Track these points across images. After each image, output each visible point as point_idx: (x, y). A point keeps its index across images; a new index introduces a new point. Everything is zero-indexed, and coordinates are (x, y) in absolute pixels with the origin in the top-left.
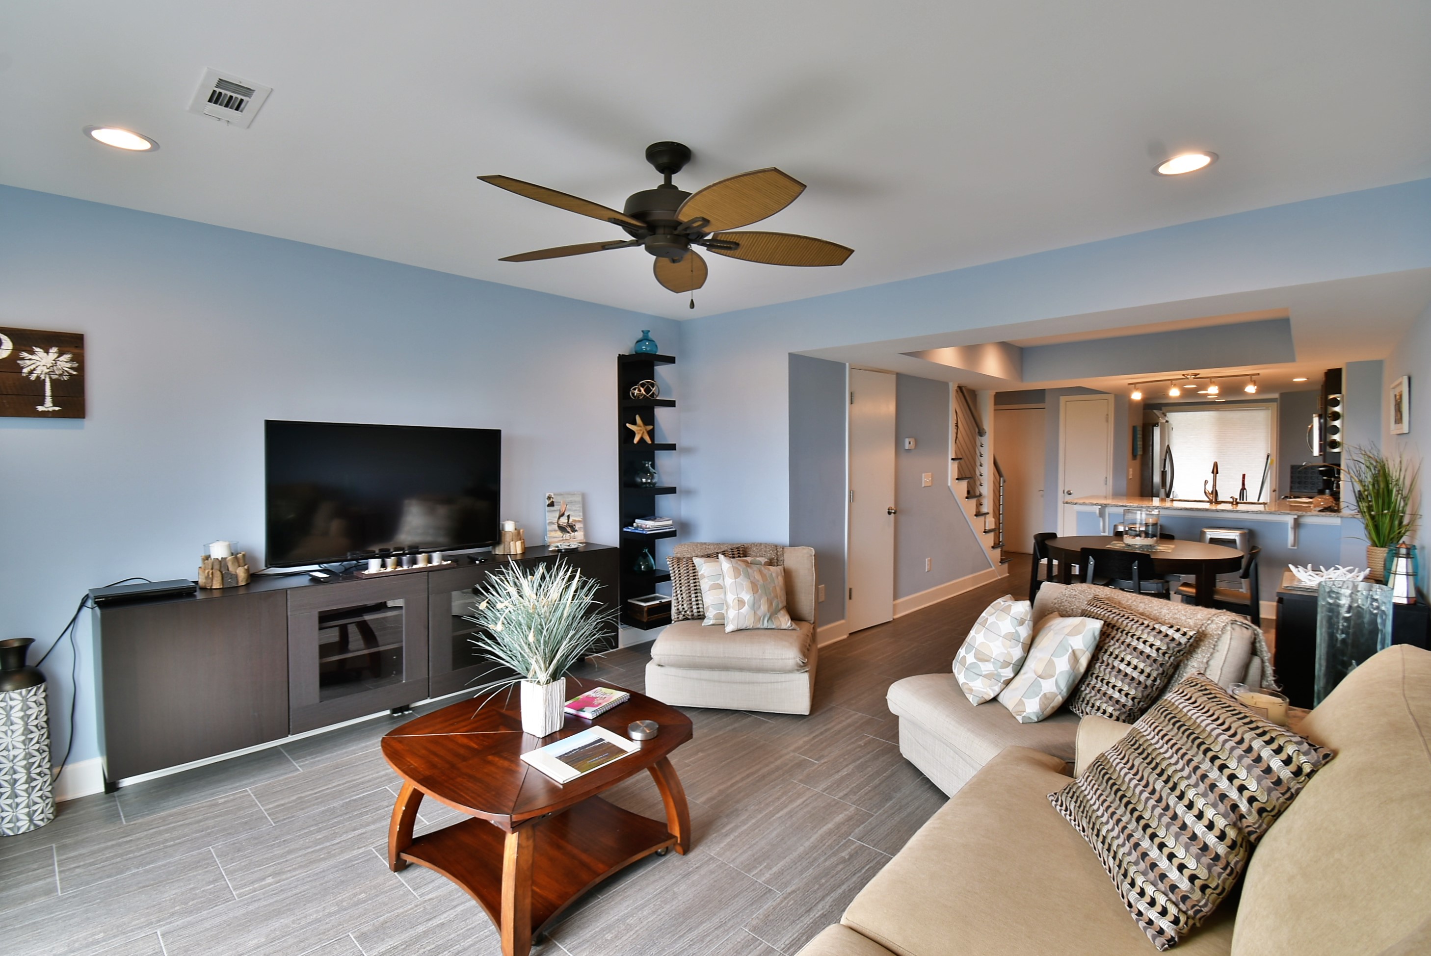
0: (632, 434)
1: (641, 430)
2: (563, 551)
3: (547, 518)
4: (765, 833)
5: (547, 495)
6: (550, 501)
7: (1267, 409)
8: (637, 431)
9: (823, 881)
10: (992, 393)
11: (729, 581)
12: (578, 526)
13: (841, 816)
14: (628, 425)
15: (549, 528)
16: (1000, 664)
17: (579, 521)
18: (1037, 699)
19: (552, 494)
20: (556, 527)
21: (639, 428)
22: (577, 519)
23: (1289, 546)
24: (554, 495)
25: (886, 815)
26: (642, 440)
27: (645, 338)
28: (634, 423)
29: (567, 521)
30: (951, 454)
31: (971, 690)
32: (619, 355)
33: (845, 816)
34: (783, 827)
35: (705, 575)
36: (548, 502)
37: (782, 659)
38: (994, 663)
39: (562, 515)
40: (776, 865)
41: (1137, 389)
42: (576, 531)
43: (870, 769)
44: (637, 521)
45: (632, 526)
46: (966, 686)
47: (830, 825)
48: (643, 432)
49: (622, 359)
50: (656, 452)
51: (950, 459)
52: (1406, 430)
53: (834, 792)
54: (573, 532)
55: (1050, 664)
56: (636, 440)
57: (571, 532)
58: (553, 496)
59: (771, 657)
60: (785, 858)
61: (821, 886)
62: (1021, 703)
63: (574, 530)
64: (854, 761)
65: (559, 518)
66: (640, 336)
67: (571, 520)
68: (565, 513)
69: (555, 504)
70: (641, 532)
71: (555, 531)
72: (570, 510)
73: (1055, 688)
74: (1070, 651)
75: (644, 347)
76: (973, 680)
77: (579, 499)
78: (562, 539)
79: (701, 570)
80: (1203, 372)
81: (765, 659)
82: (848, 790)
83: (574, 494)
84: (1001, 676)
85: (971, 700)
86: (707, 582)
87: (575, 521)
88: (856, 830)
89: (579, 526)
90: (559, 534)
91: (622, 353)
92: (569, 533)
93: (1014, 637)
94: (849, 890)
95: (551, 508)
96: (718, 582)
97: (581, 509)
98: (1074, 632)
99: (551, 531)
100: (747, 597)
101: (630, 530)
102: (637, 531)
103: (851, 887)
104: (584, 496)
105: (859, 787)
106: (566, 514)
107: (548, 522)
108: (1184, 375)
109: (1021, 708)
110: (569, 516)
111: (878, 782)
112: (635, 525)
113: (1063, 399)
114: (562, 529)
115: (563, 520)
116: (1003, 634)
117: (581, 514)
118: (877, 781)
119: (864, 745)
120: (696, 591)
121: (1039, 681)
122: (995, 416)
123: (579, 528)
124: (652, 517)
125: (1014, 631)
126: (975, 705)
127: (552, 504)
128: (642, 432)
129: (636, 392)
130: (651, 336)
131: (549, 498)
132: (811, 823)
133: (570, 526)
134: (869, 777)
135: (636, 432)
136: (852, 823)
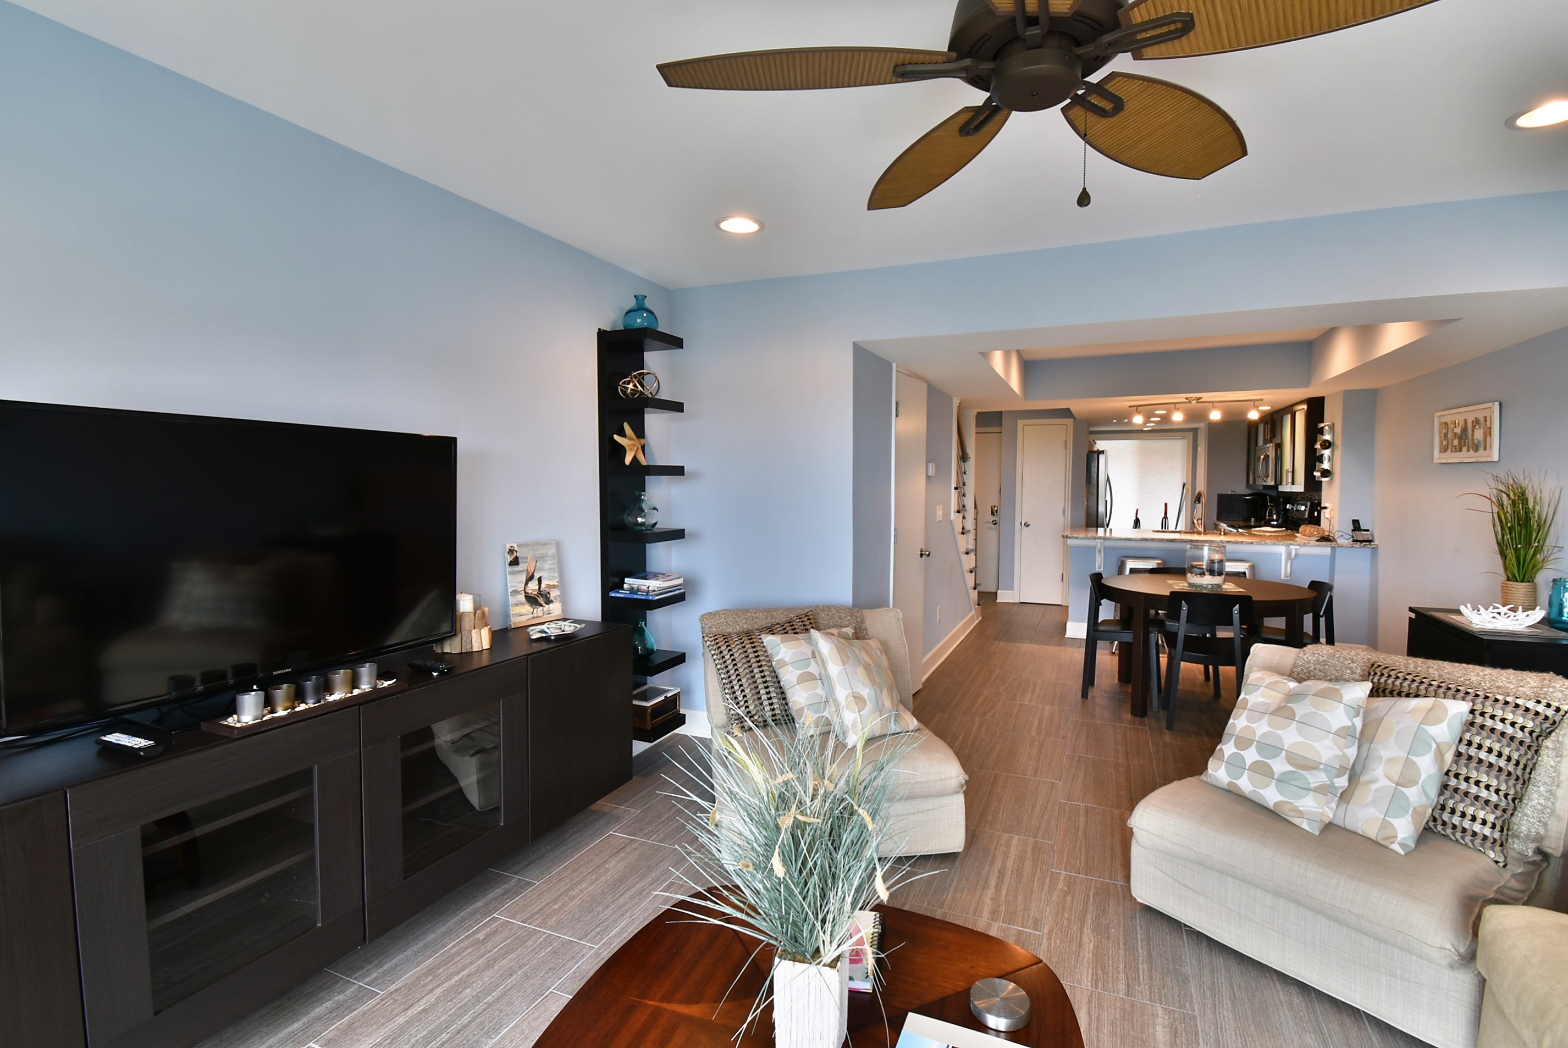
0: (621, 450)
1: (634, 445)
2: (553, 638)
3: (509, 585)
5: (508, 547)
6: (513, 557)
7: (1184, 438)
8: (629, 446)
10: (974, 412)
11: (834, 669)
12: (554, 594)
14: (615, 436)
15: (512, 600)
16: (1335, 771)
17: (554, 586)
18: (1409, 817)
19: (515, 545)
20: (522, 597)
21: (632, 442)
22: (551, 583)
23: (1283, 577)
24: (518, 545)
25: (1208, 1012)
26: (635, 459)
27: (640, 307)
28: (622, 434)
29: (537, 587)
30: (954, 485)
31: (1301, 814)
32: (599, 329)
33: (1164, 1028)
35: (787, 660)
36: (509, 558)
37: (941, 780)
38: (1325, 770)
39: (530, 578)
41: (1139, 413)
42: (552, 602)
44: (627, 580)
45: (623, 589)
46: (1288, 806)
48: (638, 448)
49: (602, 334)
50: (648, 479)
51: (953, 488)
52: (1496, 458)
53: (1110, 986)
54: (546, 604)
55: (1408, 764)
56: (628, 460)
57: (544, 604)
58: (516, 549)
59: (926, 780)
62: (1385, 825)
63: (548, 602)
64: (1082, 923)
65: (526, 584)
66: (632, 303)
67: (543, 586)
68: (535, 574)
69: (520, 560)
70: (643, 597)
71: (522, 604)
72: (541, 569)
73: (1425, 799)
74: (1434, 746)
75: (639, 321)
76: (1300, 797)
77: (552, 551)
78: (532, 616)
79: (778, 653)
80: (1206, 396)
81: (917, 782)
82: (1122, 976)
83: (546, 544)
84: (1337, 788)
85: (1305, 826)
86: (791, 672)
87: (549, 586)
89: (555, 595)
90: (527, 608)
91: (603, 328)
92: (541, 605)
93: (1345, 733)
95: (515, 568)
96: (809, 670)
97: (556, 566)
98: (1430, 717)
99: (517, 605)
100: (866, 692)
101: (622, 596)
102: (636, 597)
104: (558, 546)
105: (1131, 968)
106: (537, 576)
107: (510, 590)
108: (1187, 399)
109: (1389, 833)
110: (540, 580)
112: (625, 586)
113: (1021, 423)
114: (532, 600)
115: (533, 586)
116: (1334, 729)
117: (556, 574)
120: (766, 685)
121: (1402, 792)
122: (977, 439)
123: (555, 597)
124: (642, 575)
125: (1350, 724)
126: (1317, 833)
127: (515, 562)
128: (636, 448)
129: (631, 386)
130: (648, 304)
131: (511, 551)
133: (542, 595)
135: (627, 448)
136: (1184, 1039)
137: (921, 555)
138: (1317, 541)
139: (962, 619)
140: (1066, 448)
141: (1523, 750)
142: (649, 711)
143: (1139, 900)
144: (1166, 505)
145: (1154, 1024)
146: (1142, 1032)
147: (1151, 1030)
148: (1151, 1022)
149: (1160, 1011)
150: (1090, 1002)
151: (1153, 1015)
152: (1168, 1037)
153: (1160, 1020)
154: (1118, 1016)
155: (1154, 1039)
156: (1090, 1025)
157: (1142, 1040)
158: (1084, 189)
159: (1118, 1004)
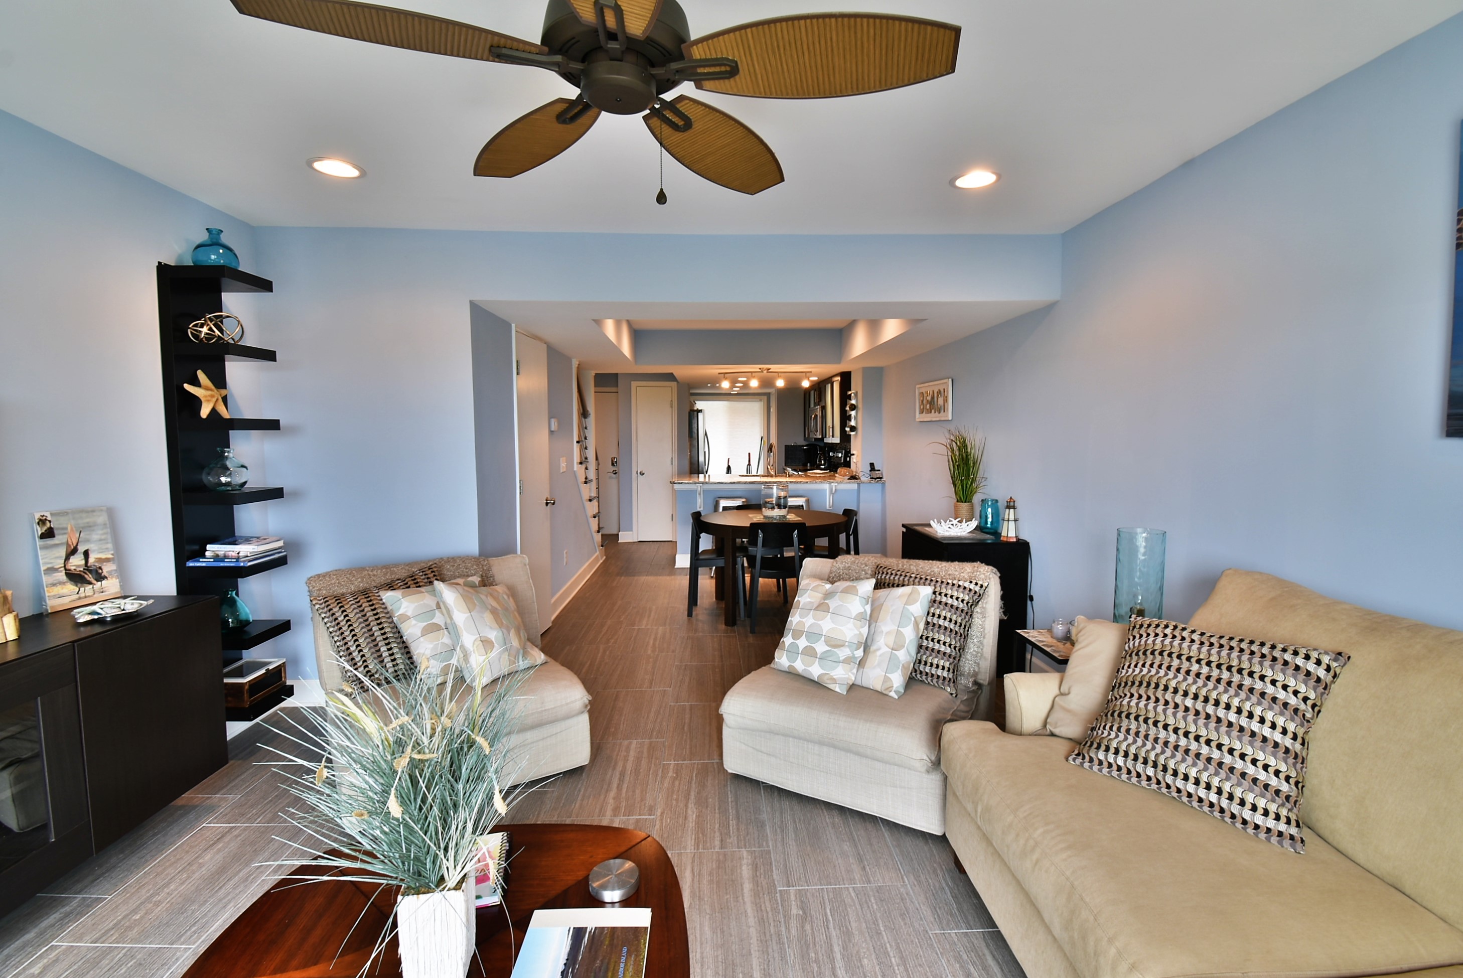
0: (196, 402)
1: (212, 396)
2: (109, 619)
3: (41, 562)
4: (698, 936)
5: (37, 516)
6: (45, 528)
7: (761, 400)
8: (205, 396)
9: (813, 955)
10: (593, 373)
11: (460, 616)
12: (106, 569)
13: (744, 868)
14: (186, 386)
15: (46, 579)
16: (855, 646)
17: (107, 560)
18: (899, 671)
19: (48, 514)
20: (62, 576)
21: (209, 393)
22: (103, 556)
23: (828, 508)
24: (52, 514)
25: (779, 844)
26: (214, 411)
27: (214, 241)
28: (196, 383)
29: (83, 562)
30: (576, 439)
31: (834, 681)
32: (160, 263)
33: (748, 866)
34: (708, 917)
35: (409, 614)
36: (40, 530)
37: (567, 704)
38: (849, 646)
39: (73, 552)
40: (752, 968)
41: (726, 379)
42: (105, 578)
43: (710, 800)
44: (209, 547)
45: (204, 556)
46: (827, 677)
47: (747, 887)
48: (217, 400)
49: (163, 270)
50: (232, 433)
51: (575, 442)
52: (950, 419)
53: (708, 844)
54: (97, 581)
55: (899, 634)
56: (205, 412)
57: (94, 582)
58: (49, 518)
59: (553, 706)
60: (750, 954)
61: (817, 961)
62: (886, 679)
63: (100, 578)
64: (687, 799)
65: (67, 558)
66: (204, 237)
67: (91, 560)
68: (79, 547)
69: (56, 532)
70: (232, 565)
71: (62, 583)
72: (87, 541)
73: (908, 657)
74: (913, 619)
75: (213, 257)
76: (834, 668)
77: (102, 519)
78: (77, 596)
79: (400, 608)
80: (774, 368)
81: (545, 710)
82: (717, 834)
83: (93, 511)
84: (856, 658)
85: (837, 690)
86: (415, 625)
87: (100, 560)
88: (775, 877)
89: (110, 569)
90: (71, 588)
91: (164, 261)
92: (90, 583)
93: (860, 617)
94: (843, 948)
95: (50, 542)
96: (434, 621)
97: (109, 537)
98: (910, 600)
99: (54, 585)
100: (493, 634)
101: (204, 564)
102: (222, 564)
103: (840, 943)
104: (111, 513)
105: (725, 825)
106: (81, 549)
107: (43, 568)
108: (761, 368)
109: (888, 685)
110: (86, 554)
111: (734, 812)
112: (207, 554)
113: (634, 384)
114: (76, 578)
115: (77, 562)
116: (853, 616)
117: (110, 546)
118: (732, 812)
119: (676, 773)
120: (387, 642)
121: (895, 654)
122: (595, 396)
123: (110, 572)
124: (230, 540)
125: (863, 610)
126: (845, 693)
127: (49, 534)
128: (214, 400)
129: (205, 330)
130: (224, 239)
131: (42, 521)
132: (727, 893)
133: (90, 571)
134: (719, 809)
135: (202, 400)
136: (762, 871)
137: (547, 504)
138: (849, 479)
139: (588, 560)
140: (672, 407)
141: (963, 615)
142: (247, 687)
143: (730, 771)
144: (749, 454)
145: (741, 865)
146: (732, 874)
147: (739, 871)
148: (738, 865)
149: (745, 854)
150: (693, 862)
151: (740, 858)
152: (751, 872)
153: (745, 861)
154: (714, 866)
155: (741, 877)
156: (693, 880)
157: (732, 881)
158: (662, 190)
159: (714, 857)
